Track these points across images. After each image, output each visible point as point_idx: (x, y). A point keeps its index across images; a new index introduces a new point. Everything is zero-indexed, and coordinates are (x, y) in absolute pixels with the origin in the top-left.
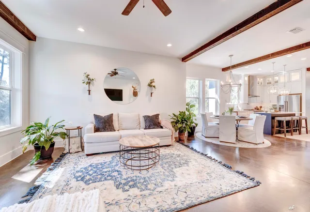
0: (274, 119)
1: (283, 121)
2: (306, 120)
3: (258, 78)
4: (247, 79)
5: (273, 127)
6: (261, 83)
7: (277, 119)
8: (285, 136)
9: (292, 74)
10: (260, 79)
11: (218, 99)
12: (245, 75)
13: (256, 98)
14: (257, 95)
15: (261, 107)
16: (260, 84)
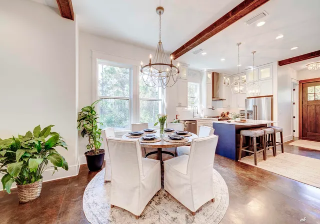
0: (240, 133)
1: (252, 138)
2: (281, 133)
3: (225, 76)
4: (210, 76)
5: (237, 147)
6: (228, 84)
7: (244, 133)
8: (256, 164)
9: (262, 70)
10: (226, 79)
11: (165, 102)
12: (208, 71)
13: (221, 101)
14: (223, 98)
15: (228, 113)
16: (226, 84)
